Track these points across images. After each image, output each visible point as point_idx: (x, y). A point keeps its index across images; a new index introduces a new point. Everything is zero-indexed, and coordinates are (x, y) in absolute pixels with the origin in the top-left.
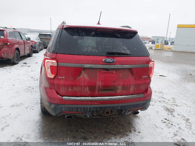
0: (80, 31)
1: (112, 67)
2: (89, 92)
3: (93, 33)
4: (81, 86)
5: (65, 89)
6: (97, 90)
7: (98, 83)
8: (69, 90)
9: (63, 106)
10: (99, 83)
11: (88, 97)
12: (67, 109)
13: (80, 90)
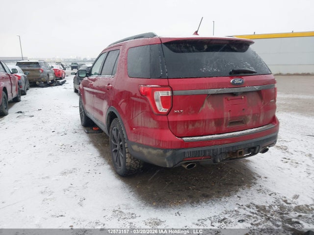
0: (188, 45)
1: (242, 90)
2: (215, 128)
3: (206, 47)
4: (204, 121)
5: (184, 127)
6: (224, 124)
7: (225, 113)
8: (189, 128)
9: (186, 151)
10: (227, 115)
11: (214, 134)
12: (192, 154)
13: (204, 127)
